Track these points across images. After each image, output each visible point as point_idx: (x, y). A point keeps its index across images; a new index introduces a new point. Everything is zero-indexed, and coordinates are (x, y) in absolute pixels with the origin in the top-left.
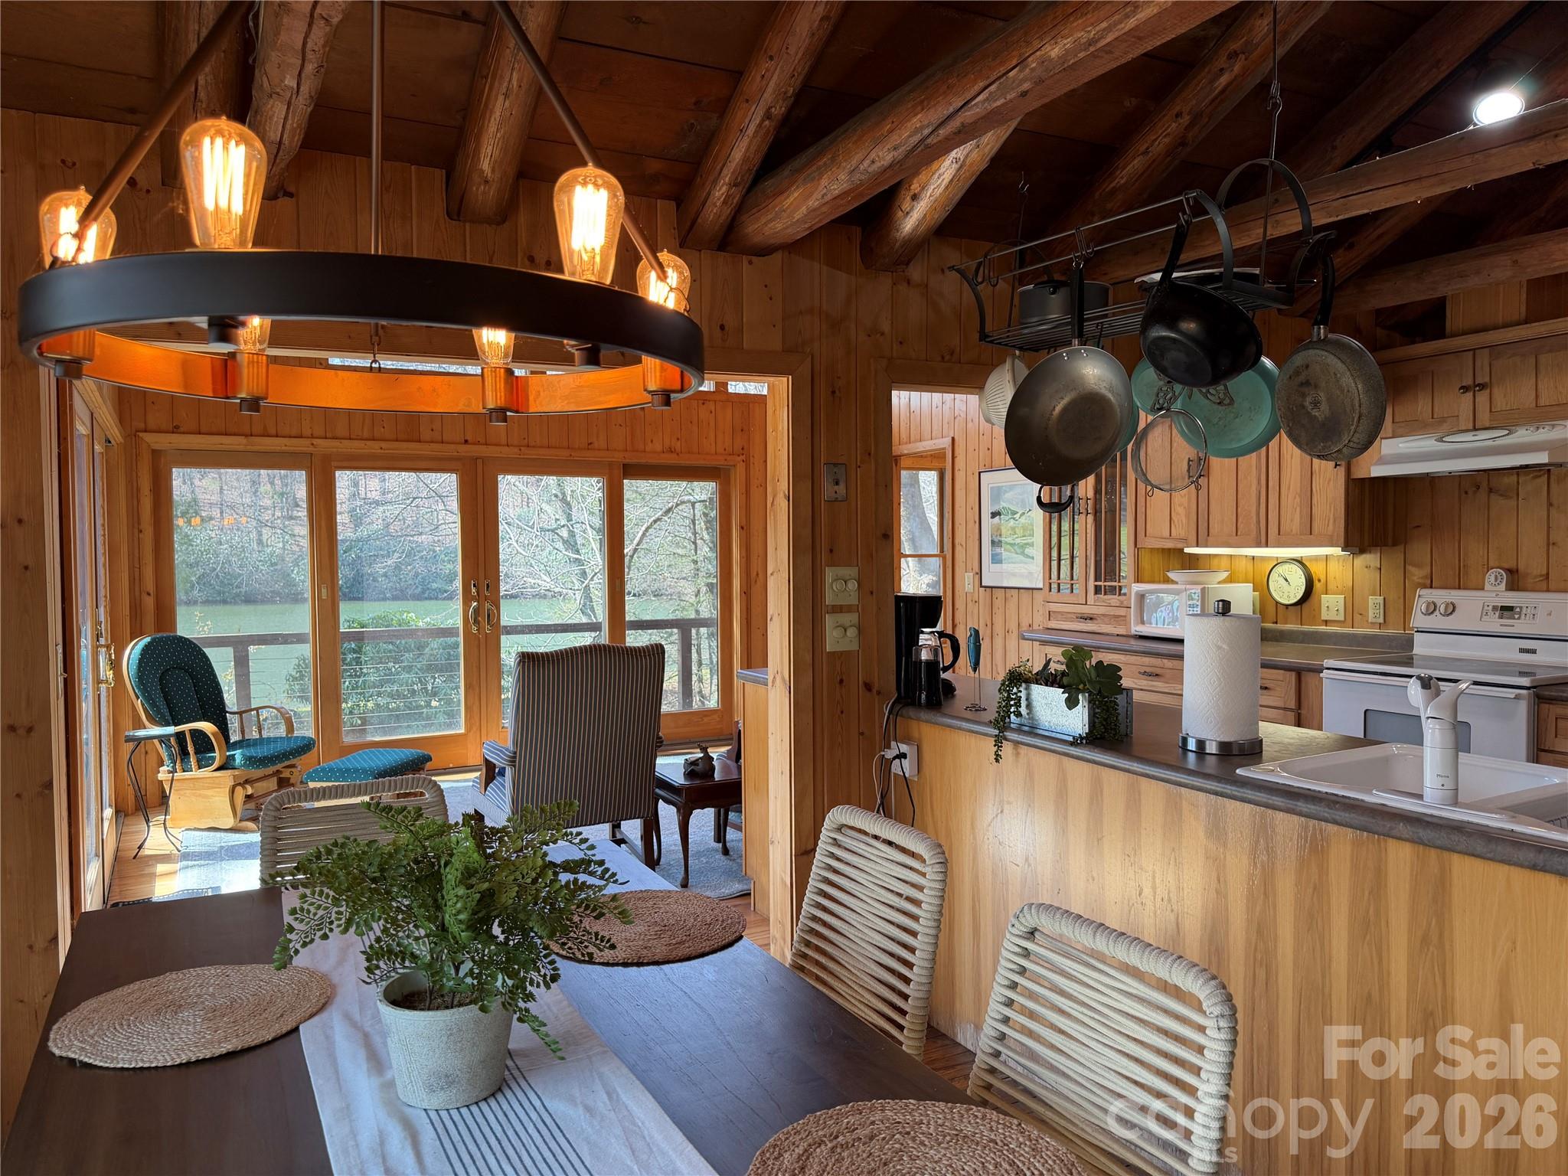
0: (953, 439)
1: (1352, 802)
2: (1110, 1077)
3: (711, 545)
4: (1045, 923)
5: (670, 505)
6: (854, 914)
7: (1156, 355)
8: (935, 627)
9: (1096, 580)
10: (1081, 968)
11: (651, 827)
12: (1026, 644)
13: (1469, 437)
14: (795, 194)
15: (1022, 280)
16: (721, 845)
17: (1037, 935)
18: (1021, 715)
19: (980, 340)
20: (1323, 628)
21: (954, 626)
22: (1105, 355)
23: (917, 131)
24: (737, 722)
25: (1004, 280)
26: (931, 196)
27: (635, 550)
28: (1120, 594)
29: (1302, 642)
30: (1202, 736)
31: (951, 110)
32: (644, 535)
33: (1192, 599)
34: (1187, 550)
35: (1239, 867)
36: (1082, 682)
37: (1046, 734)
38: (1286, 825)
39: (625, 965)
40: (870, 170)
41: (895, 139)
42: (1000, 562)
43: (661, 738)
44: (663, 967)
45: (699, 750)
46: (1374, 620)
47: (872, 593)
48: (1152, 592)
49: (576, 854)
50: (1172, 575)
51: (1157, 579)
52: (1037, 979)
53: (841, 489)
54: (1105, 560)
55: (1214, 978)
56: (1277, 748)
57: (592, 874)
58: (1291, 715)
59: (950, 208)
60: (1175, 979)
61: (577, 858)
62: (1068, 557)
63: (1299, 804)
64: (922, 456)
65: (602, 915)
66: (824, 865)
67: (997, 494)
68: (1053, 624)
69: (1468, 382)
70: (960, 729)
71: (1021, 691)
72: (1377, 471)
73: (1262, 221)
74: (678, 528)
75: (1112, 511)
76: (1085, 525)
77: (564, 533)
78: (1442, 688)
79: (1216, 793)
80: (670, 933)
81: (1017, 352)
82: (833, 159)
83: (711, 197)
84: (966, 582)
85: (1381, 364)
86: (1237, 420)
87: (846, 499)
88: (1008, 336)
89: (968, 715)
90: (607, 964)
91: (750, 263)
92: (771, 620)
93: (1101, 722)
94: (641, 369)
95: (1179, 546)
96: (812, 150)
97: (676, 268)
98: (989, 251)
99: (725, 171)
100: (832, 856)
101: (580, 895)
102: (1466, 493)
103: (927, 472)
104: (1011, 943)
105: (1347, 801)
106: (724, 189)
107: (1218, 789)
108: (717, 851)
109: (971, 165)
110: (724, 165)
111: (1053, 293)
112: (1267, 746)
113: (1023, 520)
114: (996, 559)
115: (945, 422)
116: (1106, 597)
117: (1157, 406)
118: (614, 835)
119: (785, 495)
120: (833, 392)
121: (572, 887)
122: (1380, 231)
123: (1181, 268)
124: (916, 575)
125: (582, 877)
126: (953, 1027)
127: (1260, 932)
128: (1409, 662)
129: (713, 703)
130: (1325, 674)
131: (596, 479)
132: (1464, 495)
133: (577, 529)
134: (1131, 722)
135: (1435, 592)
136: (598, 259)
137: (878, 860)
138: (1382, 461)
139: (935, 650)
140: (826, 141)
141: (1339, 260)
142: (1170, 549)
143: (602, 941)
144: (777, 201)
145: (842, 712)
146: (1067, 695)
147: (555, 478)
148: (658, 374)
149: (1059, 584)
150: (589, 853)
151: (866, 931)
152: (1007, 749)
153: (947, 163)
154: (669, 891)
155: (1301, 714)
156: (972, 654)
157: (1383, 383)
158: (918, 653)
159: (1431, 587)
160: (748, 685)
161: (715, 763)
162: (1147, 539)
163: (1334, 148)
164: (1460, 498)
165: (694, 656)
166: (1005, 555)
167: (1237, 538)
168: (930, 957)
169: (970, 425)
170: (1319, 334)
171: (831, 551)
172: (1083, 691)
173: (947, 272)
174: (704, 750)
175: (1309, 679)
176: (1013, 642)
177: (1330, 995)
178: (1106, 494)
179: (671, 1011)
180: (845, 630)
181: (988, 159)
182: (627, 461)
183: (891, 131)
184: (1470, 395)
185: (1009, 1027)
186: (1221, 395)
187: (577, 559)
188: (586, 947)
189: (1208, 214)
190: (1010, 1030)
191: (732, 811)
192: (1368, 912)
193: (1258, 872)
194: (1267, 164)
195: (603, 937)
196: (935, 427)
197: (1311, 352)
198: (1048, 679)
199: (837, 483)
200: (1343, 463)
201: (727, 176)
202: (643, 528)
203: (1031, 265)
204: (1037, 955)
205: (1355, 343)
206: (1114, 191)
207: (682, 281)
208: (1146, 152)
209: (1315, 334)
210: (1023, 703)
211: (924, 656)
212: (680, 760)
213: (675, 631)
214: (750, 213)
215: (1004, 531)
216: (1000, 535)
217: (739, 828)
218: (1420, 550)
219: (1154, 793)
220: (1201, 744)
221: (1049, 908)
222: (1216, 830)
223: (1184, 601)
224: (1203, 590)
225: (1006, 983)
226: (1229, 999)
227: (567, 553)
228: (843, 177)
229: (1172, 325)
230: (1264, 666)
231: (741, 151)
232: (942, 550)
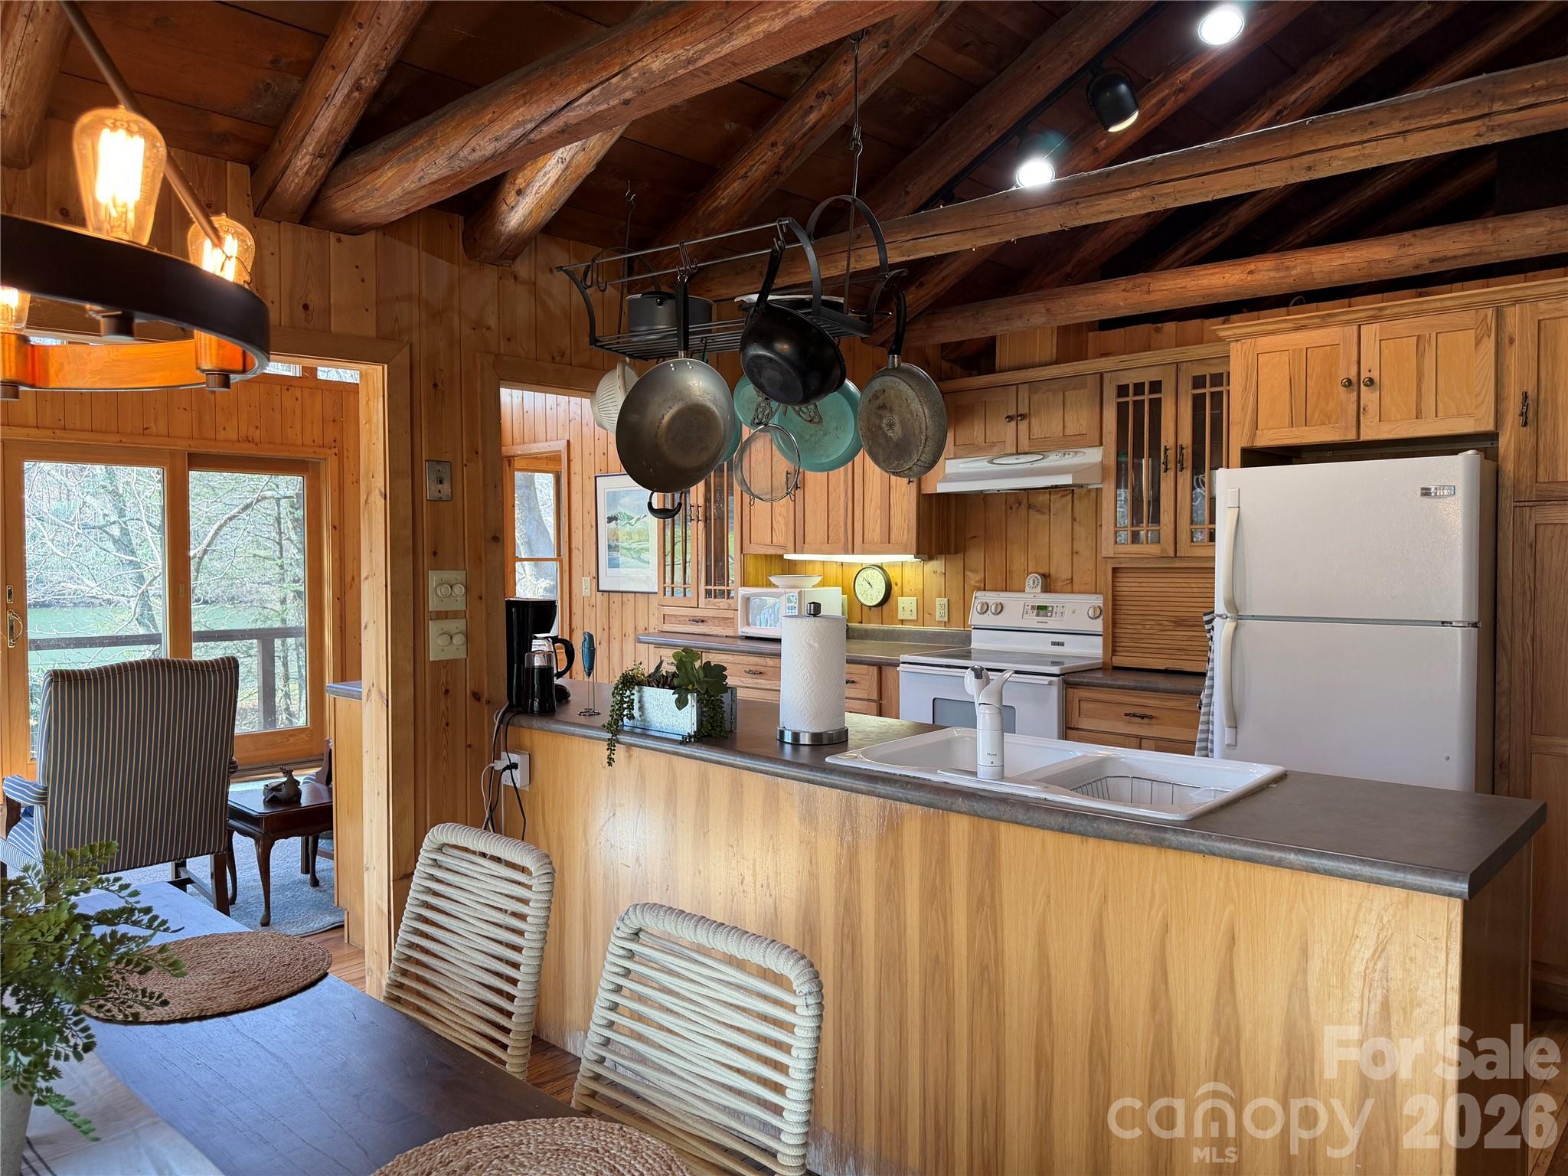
0: (568, 442)
1: (921, 782)
2: (709, 1067)
3: (300, 546)
4: (650, 922)
5: (249, 501)
6: (456, 936)
7: (755, 371)
8: (549, 632)
9: (707, 584)
10: (683, 963)
11: (224, 862)
12: (642, 647)
13: (1012, 460)
14: (388, 174)
15: (631, 288)
16: (309, 876)
17: (641, 935)
18: (634, 718)
19: (591, 344)
20: (899, 627)
21: (571, 631)
22: (710, 370)
23: (519, 125)
24: (328, 741)
25: (612, 285)
26: (536, 193)
27: (205, 552)
28: (728, 598)
29: (883, 639)
30: (797, 729)
31: (554, 108)
32: (216, 534)
33: (791, 602)
34: (786, 557)
35: (828, 849)
36: (691, 683)
37: (658, 734)
38: (868, 806)
39: (184, 1020)
40: (470, 158)
41: (496, 130)
42: (617, 566)
43: (234, 763)
44: (229, 1017)
45: (281, 774)
46: (940, 619)
47: (481, 598)
48: (757, 595)
49: (115, 903)
50: (773, 579)
51: (761, 583)
52: (643, 980)
53: (446, 488)
54: (715, 565)
55: (803, 957)
56: (860, 736)
57: (135, 923)
58: (874, 705)
59: (557, 208)
60: (768, 964)
61: (115, 907)
62: (681, 562)
63: (878, 786)
64: (537, 458)
65: (148, 969)
66: (422, 888)
67: (613, 498)
68: (667, 627)
69: (1013, 412)
70: (573, 734)
71: (633, 694)
72: (943, 488)
73: (845, 255)
74: (257, 526)
75: (720, 518)
76: (696, 531)
77: (115, 531)
78: (991, 677)
79: (808, 781)
80: (240, 979)
81: (627, 359)
82: (431, 142)
83: (292, 166)
84: (584, 586)
85: (944, 394)
86: (826, 438)
87: (452, 498)
88: (618, 343)
89: (582, 720)
90: (161, 1023)
91: (339, 240)
92: (366, 627)
93: (707, 720)
94: (193, 345)
95: (780, 552)
96: (407, 130)
97: (237, 235)
98: (599, 254)
99: (308, 140)
100: (432, 878)
101: (119, 949)
102: (1011, 508)
103: (544, 474)
104: (617, 945)
105: (916, 781)
106: (308, 158)
107: (810, 777)
108: (304, 882)
109: (577, 167)
110: (306, 133)
111: (660, 304)
112: (853, 735)
113: (638, 525)
114: (613, 564)
115: (560, 425)
116: (716, 600)
117: (757, 421)
118: (177, 874)
119: (381, 493)
120: (435, 385)
121: (109, 941)
122: (942, 274)
123: (776, 291)
124: (533, 580)
125: (122, 929)
126: (563, 1036)
127: (846, 908)
128: (967, 655)
129: (301, 721)
130: (902, 667)
131: (156, 470)
132: (1009, 511)
133: (132, 527)
134: (735, 718)
135: (988, 594)
136: (131, 216)
137: (482, 878)
138: (947, 479)
139: (548, 656)
140: (423, 121)
141: (911, 297)
142: (771, 556)
143: (151, 998)
144: (369, 178)
145: (447, 725)
146: (677, 696)
147: (103, 467)
148: (214, 352)
149: (673, 588)
150: (132, 900)
151: (468, 952)
152: (620, 752)
153: (553, 161)
154: (240, 934)
155: (882, 707)
156: (586, 658)
157: (944, 410)
158: (531, 661)
159: (985, 590)
160: (341, 701)
161: (302, 787)
162: (752, 546)
163: (907, 193)
164: (1006, 510)
165: (279, 669)
166: (622, 559)
167: (829, 545)
168: (535, 971)
169: (585, 429)
170: (893, 362)
171: (435, 553)
172: (691, 692)
173: (556, 273)
174: (288, 773)
175: (888, 672)
176: (629, 646)
177: (906, 960)
178: (715, 502)
179: (240, 1065)
180: (451, 638)
181: (594, 163)
182: (193, 450)
183: (492, 121)
184: (1013, 423)
185: (614, 1031)
186: (812, 414)
187: (131, 561)
188: (130, 1007)
189: (799, 242)
190: (615, 1034)
191: (322, 838)
192: (935, 881)
193: (845, 852)
194: (850, 200)
195: (152, 993)
196: (549, 429)
197: (887, 379)
198: (659, 680)
199: (441, 482)
200: (915, 479)
201: (310, 145)
202: (216, 527)
203: (639, 274)
204: (641, 955)
205: (923, 373)
206: (717, 210)
207: (243, 250)
208: (745, 176)
209: (890, 362)
210: (636, 705)
211: (538, 662)
212: (260, 786)
213: (255, 641)
214: (337, 188)
215: (620, 535)
216: (617, 540)
217: (330, 856)
218: (976, 557)
219: (755, 783)
220: (796, 736)
221: (654, 907)
222: (809, 817)
223: (784, 603)
224: (800, 593)
225: (611, 987)
226: (816, 976)
227: (117, 554)
228: (441, 161)
229: (768, 346)
230: (849, 662)
231: (326, 121)
232: (559, 554)
